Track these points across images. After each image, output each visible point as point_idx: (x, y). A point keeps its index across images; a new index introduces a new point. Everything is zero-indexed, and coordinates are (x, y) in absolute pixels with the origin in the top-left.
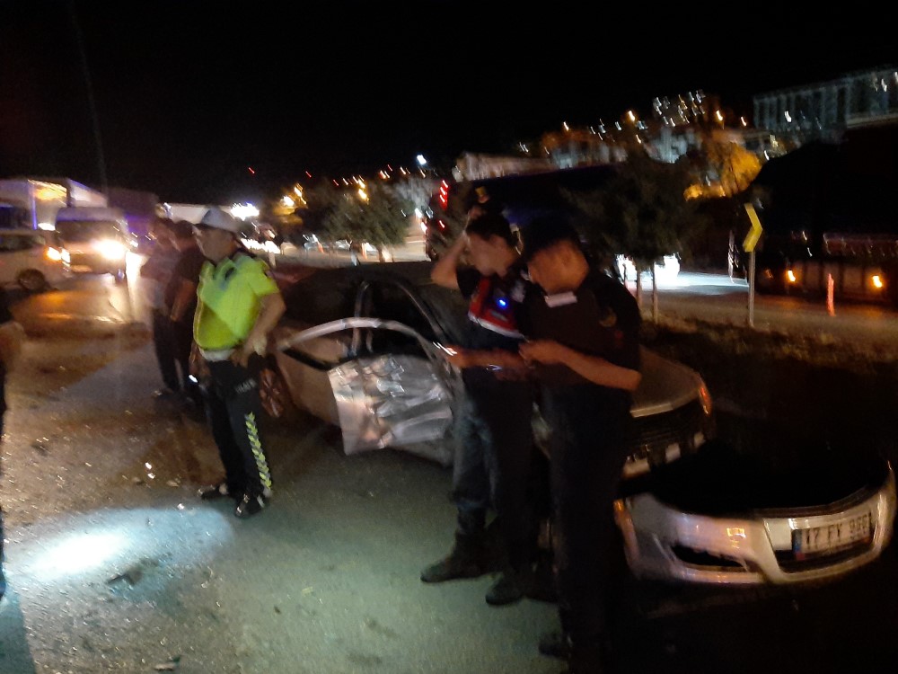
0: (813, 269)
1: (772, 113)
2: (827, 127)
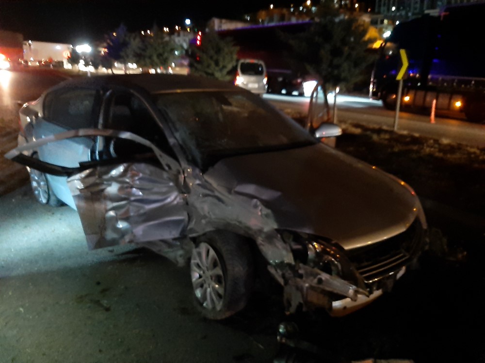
0: (421, 94)
1: (384, 4)
2: (413, 14)
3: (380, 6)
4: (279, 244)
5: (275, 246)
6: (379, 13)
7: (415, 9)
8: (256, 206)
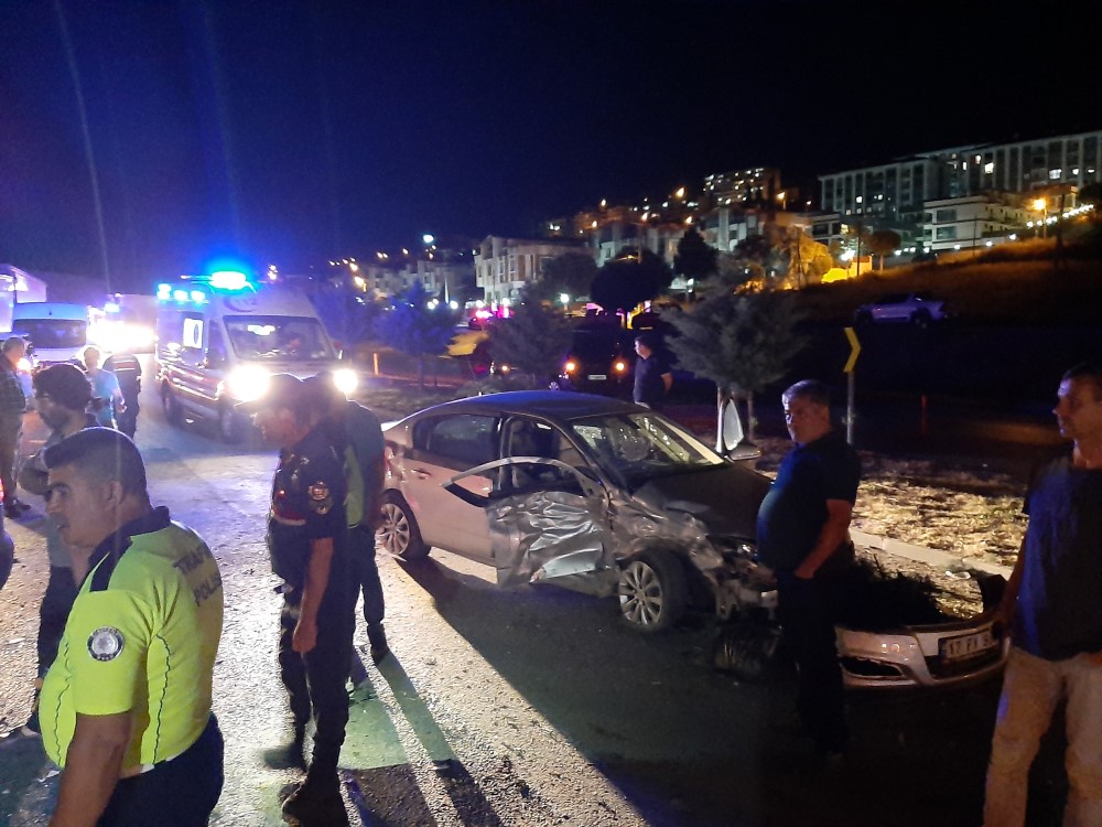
1: (839, 192)
2: (902, 210)
3: (829, 196)
4: (710, 552)
5: (706, 555)
6: (829, 211)
7: (905, 197)
8: (688, 519)
